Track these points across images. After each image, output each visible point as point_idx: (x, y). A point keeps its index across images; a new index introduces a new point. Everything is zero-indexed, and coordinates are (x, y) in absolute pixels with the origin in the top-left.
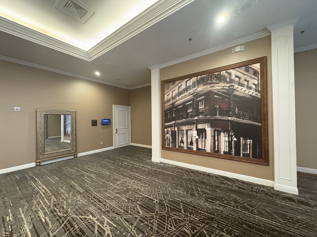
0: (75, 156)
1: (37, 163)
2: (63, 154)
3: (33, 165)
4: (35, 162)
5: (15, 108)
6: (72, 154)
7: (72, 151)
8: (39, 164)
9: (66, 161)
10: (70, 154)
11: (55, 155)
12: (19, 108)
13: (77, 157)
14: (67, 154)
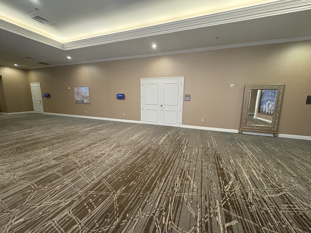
0: (275, 135)
1: (240, 131)
2: (262, 129)
3: (237, 131)
4: (239, 130)
5: (231, 85)
6: (272, 132)
7: (273, 129)
8: (241, 132)
9: (265, 137)
10: (269, 131)
11: (255, 128)
12: (233, 85)
13: (277, 137)
14: (267, 131)
